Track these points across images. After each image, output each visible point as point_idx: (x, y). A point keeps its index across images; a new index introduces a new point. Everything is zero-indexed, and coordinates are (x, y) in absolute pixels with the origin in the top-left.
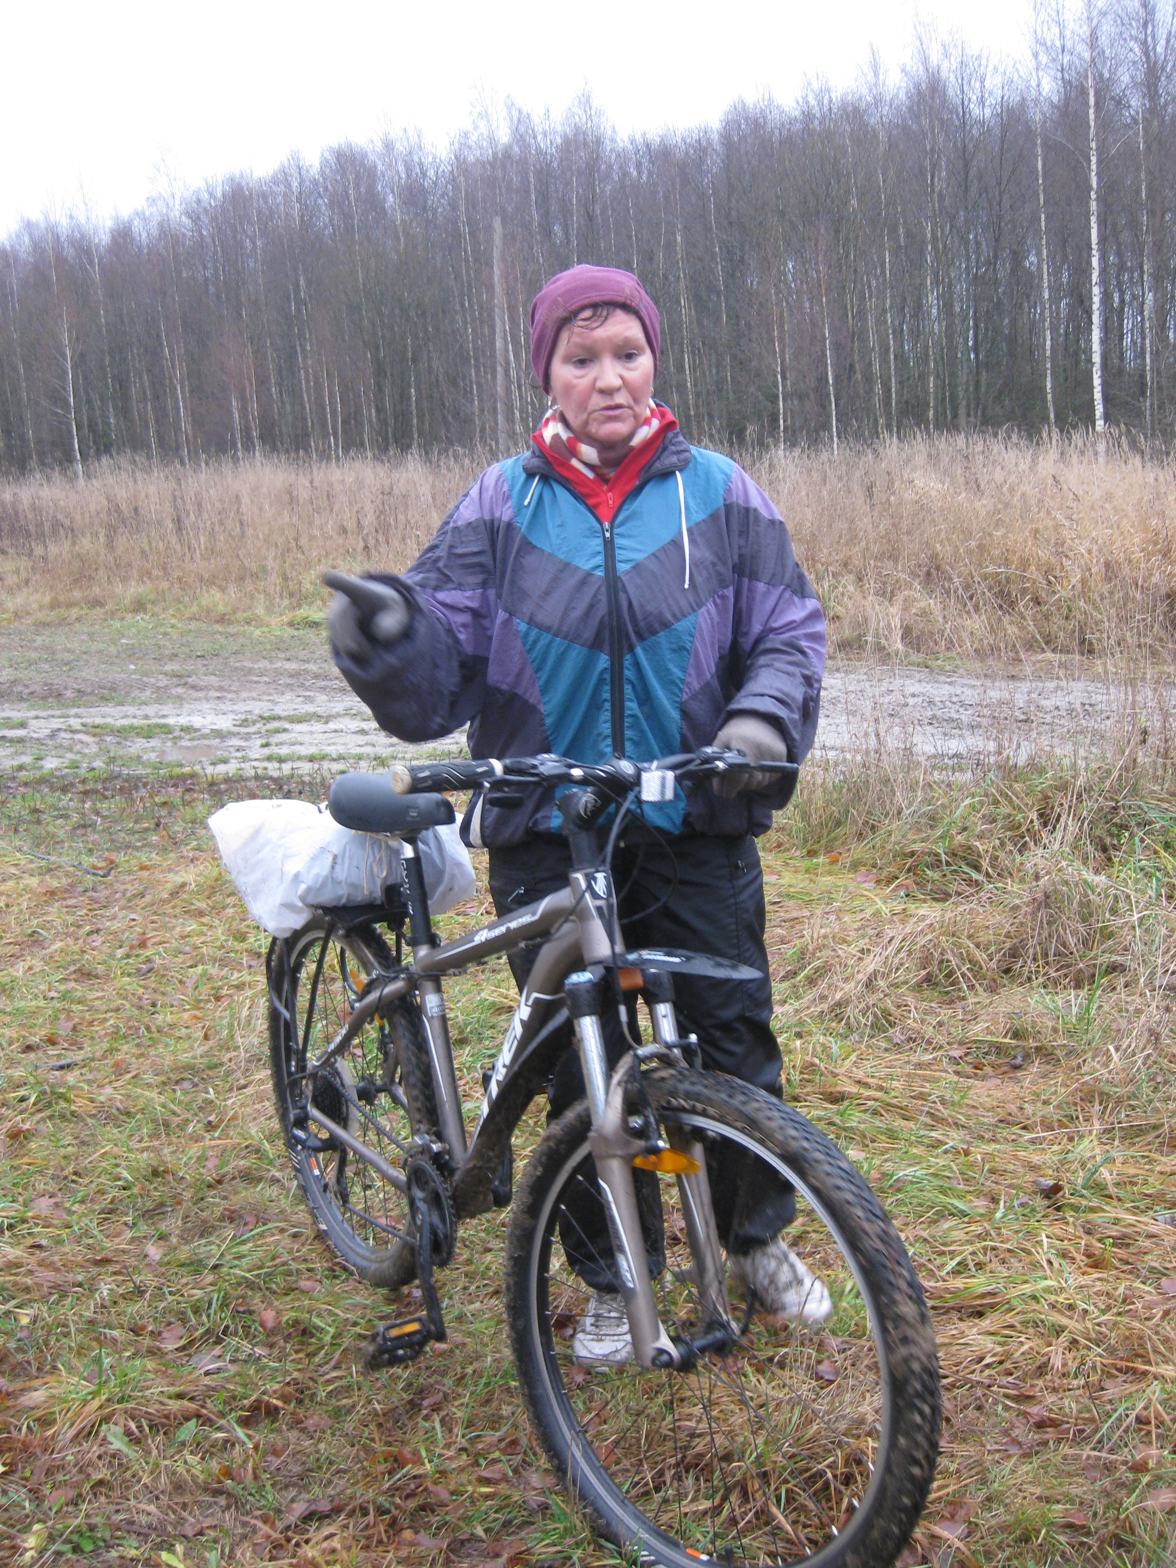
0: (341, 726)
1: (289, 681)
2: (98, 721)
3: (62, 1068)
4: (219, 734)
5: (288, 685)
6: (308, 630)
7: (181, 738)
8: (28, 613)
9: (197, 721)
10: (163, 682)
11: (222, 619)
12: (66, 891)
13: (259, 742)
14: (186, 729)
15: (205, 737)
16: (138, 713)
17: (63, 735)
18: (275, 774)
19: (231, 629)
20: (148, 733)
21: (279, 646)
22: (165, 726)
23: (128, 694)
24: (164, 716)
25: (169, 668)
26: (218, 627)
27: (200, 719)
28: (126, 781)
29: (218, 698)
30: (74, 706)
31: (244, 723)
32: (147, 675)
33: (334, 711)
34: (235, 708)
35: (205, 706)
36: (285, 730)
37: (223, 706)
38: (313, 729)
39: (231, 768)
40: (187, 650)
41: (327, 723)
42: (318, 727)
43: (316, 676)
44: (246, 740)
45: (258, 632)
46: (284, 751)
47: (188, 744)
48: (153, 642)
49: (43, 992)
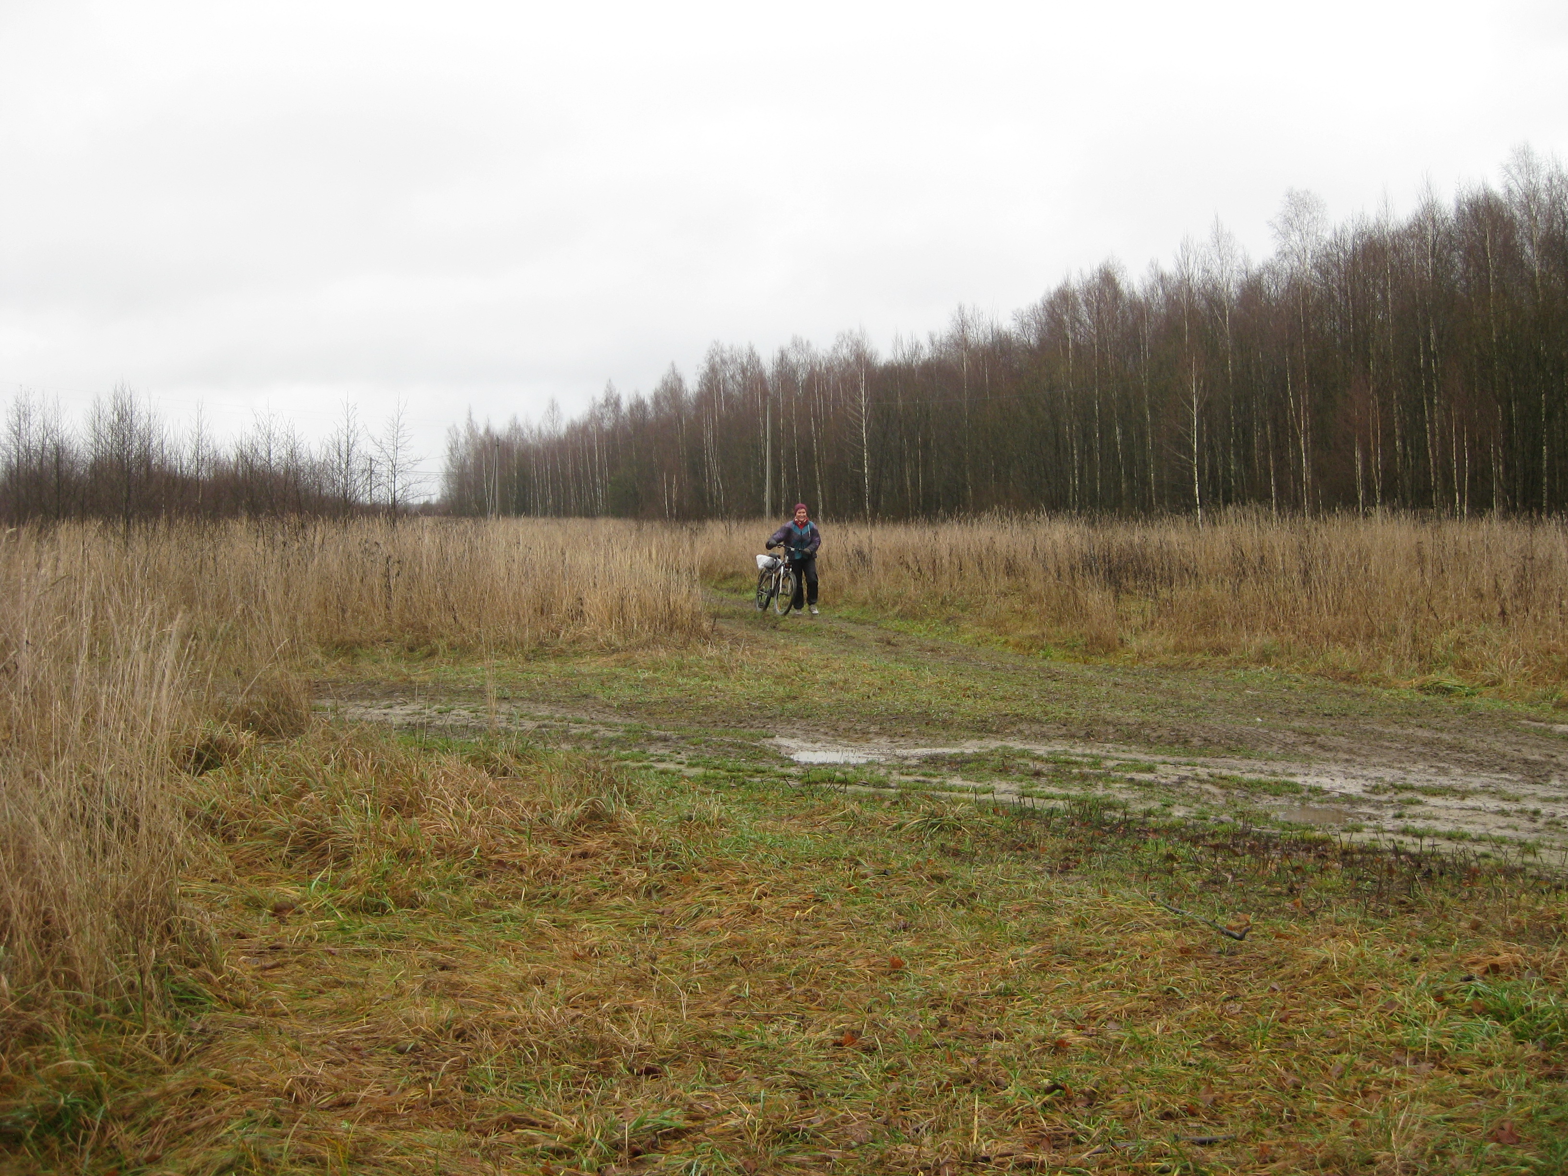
0: (1479, 804)
1: (1421, 749)
2: (1225, 772)
3: (1202, 1143)
4: (1348, 799)
5: (1420, 754)
6: (1439, 696)
7: (1309, 799)
8: (1151, 655)
9: (1325, 783)
10: (1291, 738)
11: (1348, 678)
12: (1201, 949)
13: (1391, 812)
14: (1316, 791)
15: (1333, 800)
16: (1265, 768)
17: (1190, 783)
18: (1414, 850)
19: (1357, 689)
20: (1277, 790)
21: (1410, 712)
22: (1294, 785)
23: (1254, 748)
24: (1292, 775)
25: (1296, 724)
26: (1343, 685)
27: (1328, 781)
28: (1254, 838)
29: (1347, 761)
30: (1200, 755)
31: (1375, 790)
32: (1275, 730)
33: (1471, 786)
34: (1365, 772)
35: (1334, 768)
36: (1419, 803)
37: (1352, 770)
38: (1449, 804)
39: (1364, 837)
40: (1314, 707)
41: (1463, 798)
42: (1454, 802)
43: (1451, 747)
44: (1377, 808)
45: (1386, 694)
46: (1419, 824)
47: (1317, 806)
48: (1278, 694)
49: (1182, 1057)
